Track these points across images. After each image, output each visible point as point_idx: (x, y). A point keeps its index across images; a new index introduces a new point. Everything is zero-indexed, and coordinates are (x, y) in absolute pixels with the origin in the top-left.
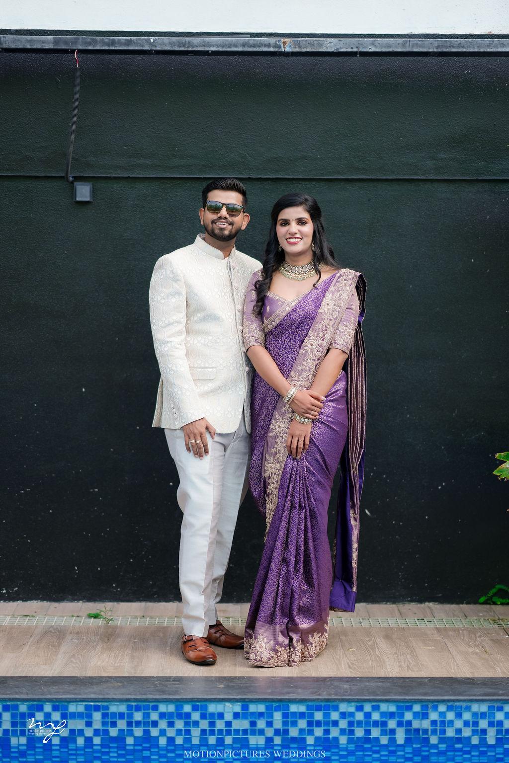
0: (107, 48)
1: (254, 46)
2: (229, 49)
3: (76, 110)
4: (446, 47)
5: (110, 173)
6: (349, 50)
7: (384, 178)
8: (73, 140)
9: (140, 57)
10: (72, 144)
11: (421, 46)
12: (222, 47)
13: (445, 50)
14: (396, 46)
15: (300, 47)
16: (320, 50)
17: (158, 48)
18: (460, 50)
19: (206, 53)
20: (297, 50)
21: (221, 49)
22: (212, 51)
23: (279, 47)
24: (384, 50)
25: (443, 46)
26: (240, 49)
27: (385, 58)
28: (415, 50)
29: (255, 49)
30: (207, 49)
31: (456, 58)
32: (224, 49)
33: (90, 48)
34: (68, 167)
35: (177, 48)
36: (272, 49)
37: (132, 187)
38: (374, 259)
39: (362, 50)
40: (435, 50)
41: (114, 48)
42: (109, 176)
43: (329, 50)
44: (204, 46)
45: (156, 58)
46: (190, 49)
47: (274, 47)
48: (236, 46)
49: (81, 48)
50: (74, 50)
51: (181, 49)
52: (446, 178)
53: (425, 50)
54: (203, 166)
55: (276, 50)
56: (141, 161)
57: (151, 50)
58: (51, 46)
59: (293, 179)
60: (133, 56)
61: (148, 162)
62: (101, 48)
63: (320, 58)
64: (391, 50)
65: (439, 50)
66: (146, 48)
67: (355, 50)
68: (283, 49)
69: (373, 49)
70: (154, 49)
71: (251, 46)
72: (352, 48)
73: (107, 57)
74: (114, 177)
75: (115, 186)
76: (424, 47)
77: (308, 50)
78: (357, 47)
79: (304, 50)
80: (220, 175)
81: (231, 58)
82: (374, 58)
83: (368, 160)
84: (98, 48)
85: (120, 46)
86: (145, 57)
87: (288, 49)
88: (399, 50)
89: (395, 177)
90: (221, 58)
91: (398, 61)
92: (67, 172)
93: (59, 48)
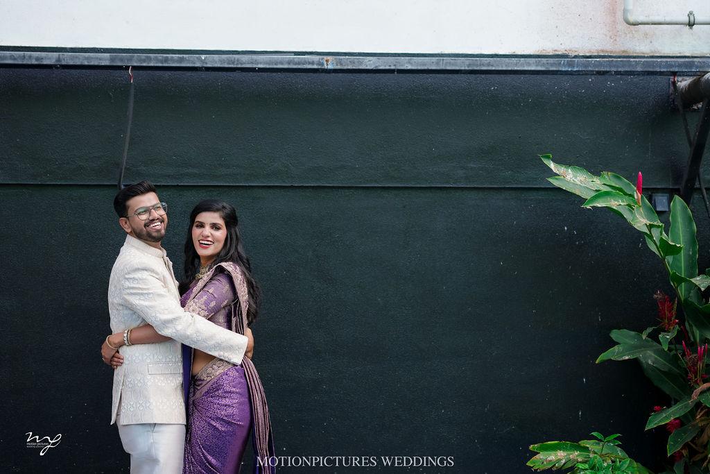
0: (160, 65)
1: (299, 64)
2: (275, 67)
3: (130, 122)
4: (477, 66)
5: (159, 182)
6: (387, 68)
7: (418, 186)
8: (126, 151)
9: (189, 74)
10: (125, 154)
11: (453, 65)
12: (269, 64)
13: (475, 68)
14: (431, 64)
15: (341, 64)
16: (361, 67)
17: (209, 65)
18: (490, 68)
19: (253, 70)
20: (339, 67)
21: (268, 66)
22: (259, 68)
23: (323, 64)
24: (419, 68)
25: (474, 65)
26: (286, 66)
27: (418, 75)
28: (449, 68)
29: (299, 67)
30: (254, 66)
31: (483, 76)
32: (271, 66)
33: (144, 64)
34: (121, 176)
35: (226, 66)
36: (315, 67)
37: (180, 195)
38: (409, 262)
39: (399, 68)
40: (467, 68)
41: (166, 65)
42: (158, 184)
43: (368, 68)
44: (252, 63)
45: (204, 75)
46: (239, 66)
47: (317, 64)
48: (282, 64)
49: (135, 64)
50: (129, 67)
51: (230, 66)
52: (475, 186)
53: (457, 68)
54: (248, 174)
55: (320, 67)
56: (191, 170)
57: (202, 67)
58: (107, 63)
59: (333, 187)
60: (183, 72)
61: (195, 171)
62: (155, 65)
63: (357, 75)
64: (426, 68)
65: (470, 68)
66: (198, 65)
67: (393, 67)
68: (326, 67)
69: (410, 67)
70: (205, 66)
71: (296, 64)
72: (390, 66)
73: (158, 73)
74: (164, 186)
75: (165, 193)
76: (457, 65)
77: (349, 68)
78: (395, 65)
79: (345, 68)
80: (264, 183)
81: (274, 74)
82: (408, 75)
83: (404, 170)
84: (152, 64)
85: (173, 63)
86: (193, 73)
87: (330, 67)
88: (434, 68)
89: (428, 186)
90: (265, 75)
91: (430, 79)
92: (120, 179)
93: (115, 64)
